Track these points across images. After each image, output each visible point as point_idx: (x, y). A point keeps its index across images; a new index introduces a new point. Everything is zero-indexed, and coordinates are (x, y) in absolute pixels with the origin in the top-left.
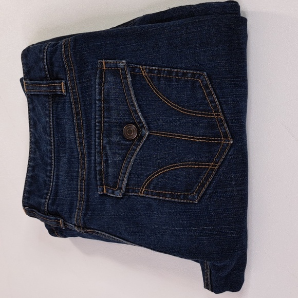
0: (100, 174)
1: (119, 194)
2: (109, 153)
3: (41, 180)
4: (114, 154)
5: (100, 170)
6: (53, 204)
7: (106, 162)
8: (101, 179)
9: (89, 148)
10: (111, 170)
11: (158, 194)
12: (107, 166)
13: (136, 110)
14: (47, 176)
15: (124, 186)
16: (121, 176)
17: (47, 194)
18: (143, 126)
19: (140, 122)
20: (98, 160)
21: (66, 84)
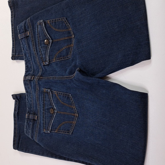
0: (41, 59)
1: (47, 63)
2: (42, 51)
3: (29, 67)
4: (43, 50)
5: (41, 57)
6: (33, 73)
7: (42, 54)
8: (42, 60)
9: (37, 51)
10: (43, 56)
11: (59, 59)
12: (42, 55)
13: (47, 35)
14: (30, 65)
15: (48, 60)
16: (46, 57)
17: (32, 70)
18: (50, 39)
19: (49, 38)
20: (40, 54)
21: (29, 32)
